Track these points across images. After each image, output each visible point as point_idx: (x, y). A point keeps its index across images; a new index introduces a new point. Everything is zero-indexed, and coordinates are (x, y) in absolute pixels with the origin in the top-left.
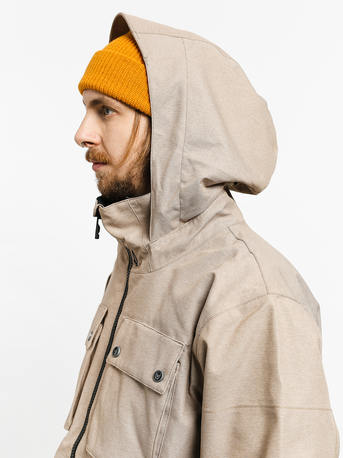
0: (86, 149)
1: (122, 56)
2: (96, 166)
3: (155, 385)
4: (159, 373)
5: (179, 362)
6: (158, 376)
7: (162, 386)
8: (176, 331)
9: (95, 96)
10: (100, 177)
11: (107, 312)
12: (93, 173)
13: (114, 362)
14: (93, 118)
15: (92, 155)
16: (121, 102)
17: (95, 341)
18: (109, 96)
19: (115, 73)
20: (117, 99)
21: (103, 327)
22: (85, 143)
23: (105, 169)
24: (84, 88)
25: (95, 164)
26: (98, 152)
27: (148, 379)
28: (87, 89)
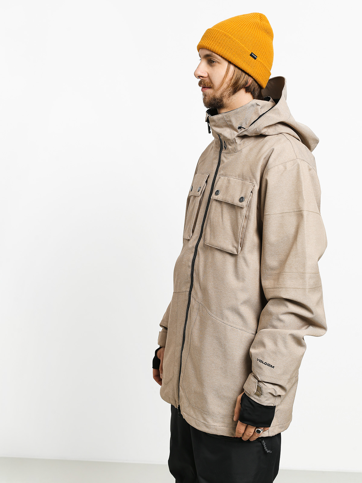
0: (199, 80)
1: (224, 33)
2: (204, 89)
3: (240, 204)
4: (242, 198)
5: (251, 192)
6: (241, 199)
7: (244, 204)
8: (250, 177)
9: (208, 52)
10: (205, 95)
11: (209, 176)
12: (202, 93)
13: (216, 198)
14: (204, 63)
15: (203, 83)
16: (221, 57)
17: (203, 191)
18: (215, 53)
19: (219, 41)
20: (219, 55)
21: (207, 184)
22: (199, 77)
23: (209, 91)
24: (200, 48)
25: (204, 87)
26: (207, 81)
27: (237, 202)
28: (203, 48)
